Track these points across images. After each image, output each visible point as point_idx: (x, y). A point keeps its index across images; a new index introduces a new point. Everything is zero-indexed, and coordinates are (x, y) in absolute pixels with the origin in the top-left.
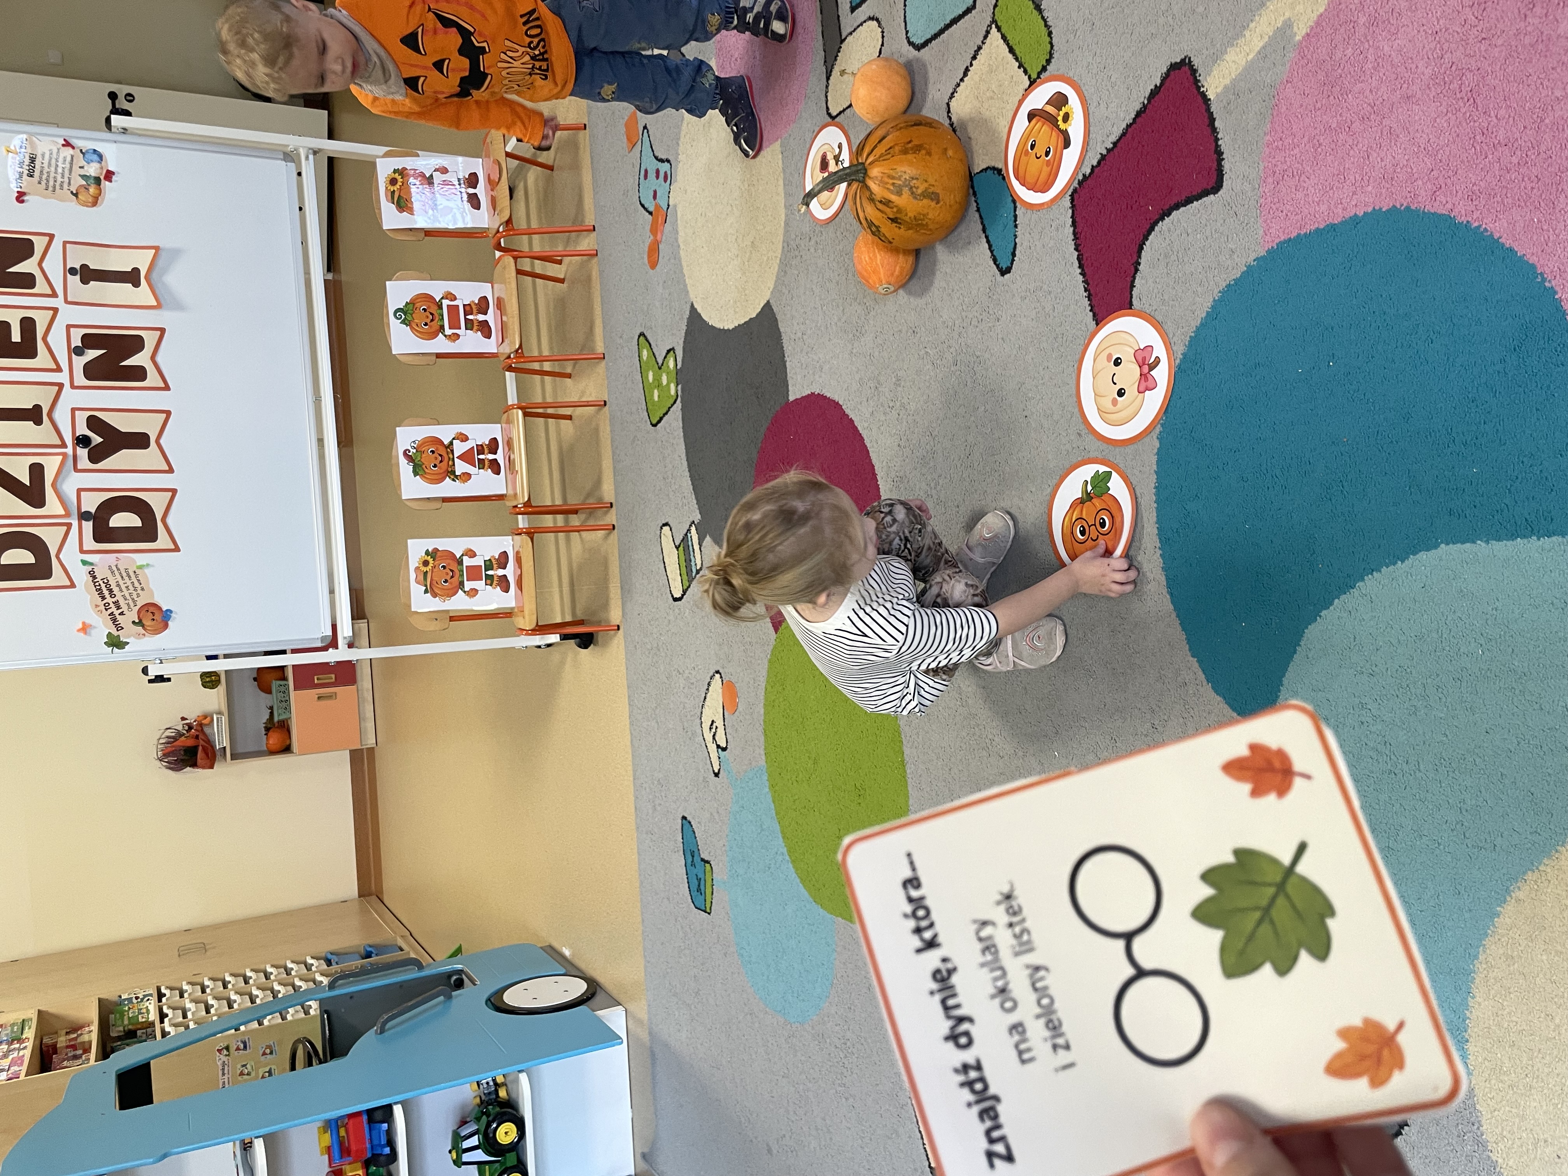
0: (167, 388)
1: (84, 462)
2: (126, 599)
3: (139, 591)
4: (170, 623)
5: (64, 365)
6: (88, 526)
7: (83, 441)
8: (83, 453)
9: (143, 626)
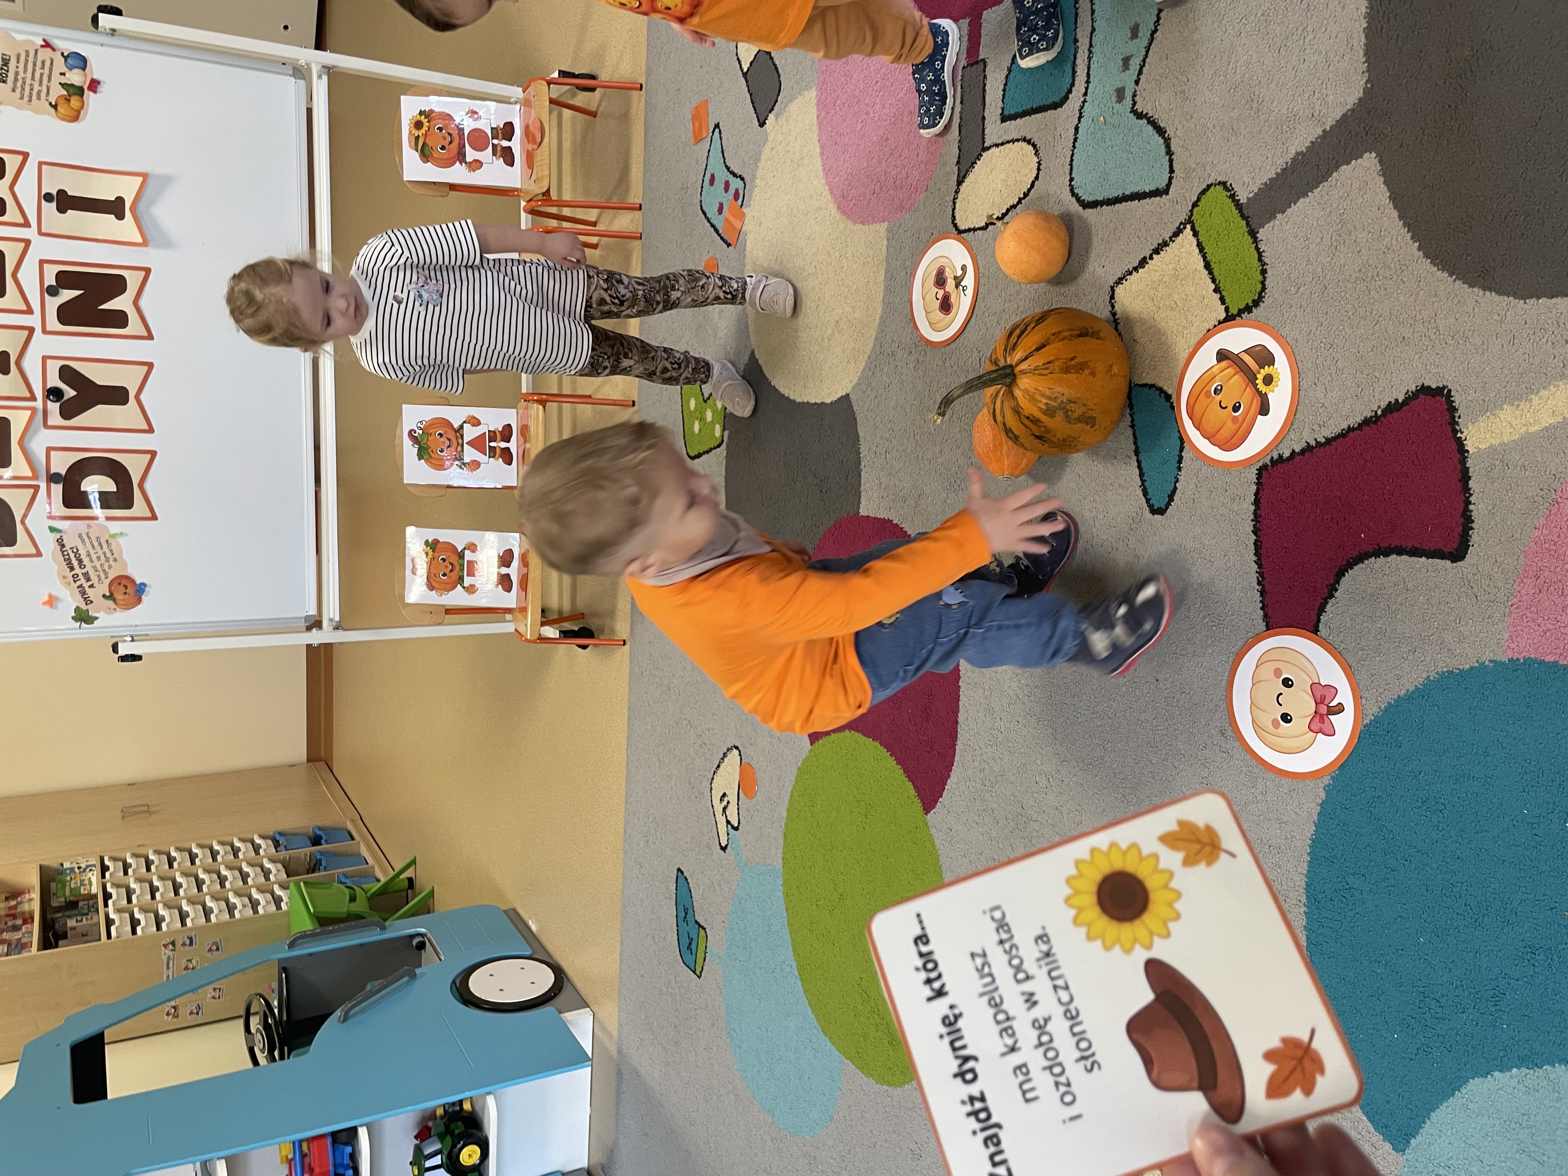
0: (150, 337)
1: (55, 418)
2: (97, 571)
3: (111, 562)
4: (143, 597)
5: (36, 306)
6: (57, 489)
7: (54, 394)
8: (54, 407)
9: (114, 600)
